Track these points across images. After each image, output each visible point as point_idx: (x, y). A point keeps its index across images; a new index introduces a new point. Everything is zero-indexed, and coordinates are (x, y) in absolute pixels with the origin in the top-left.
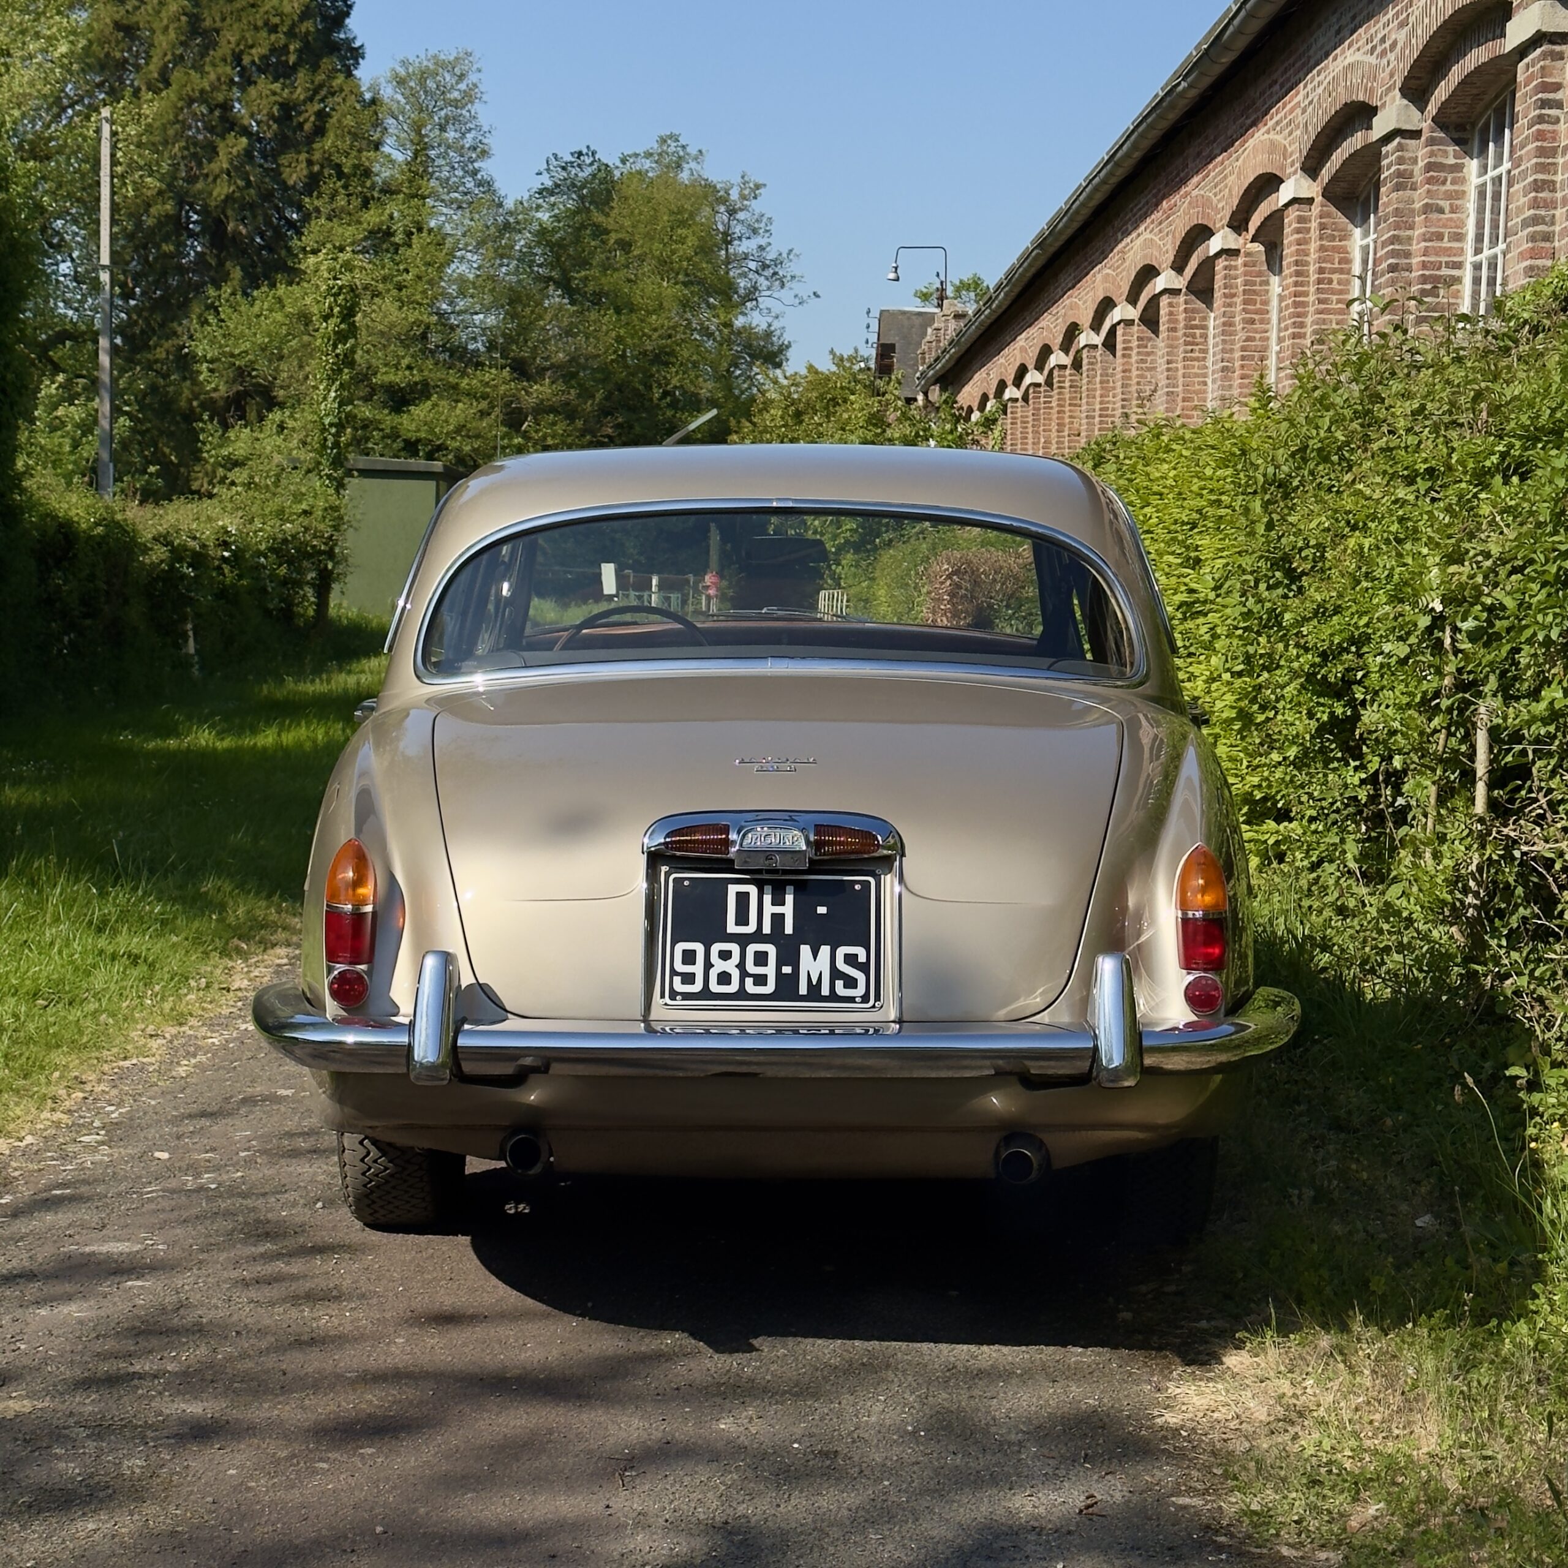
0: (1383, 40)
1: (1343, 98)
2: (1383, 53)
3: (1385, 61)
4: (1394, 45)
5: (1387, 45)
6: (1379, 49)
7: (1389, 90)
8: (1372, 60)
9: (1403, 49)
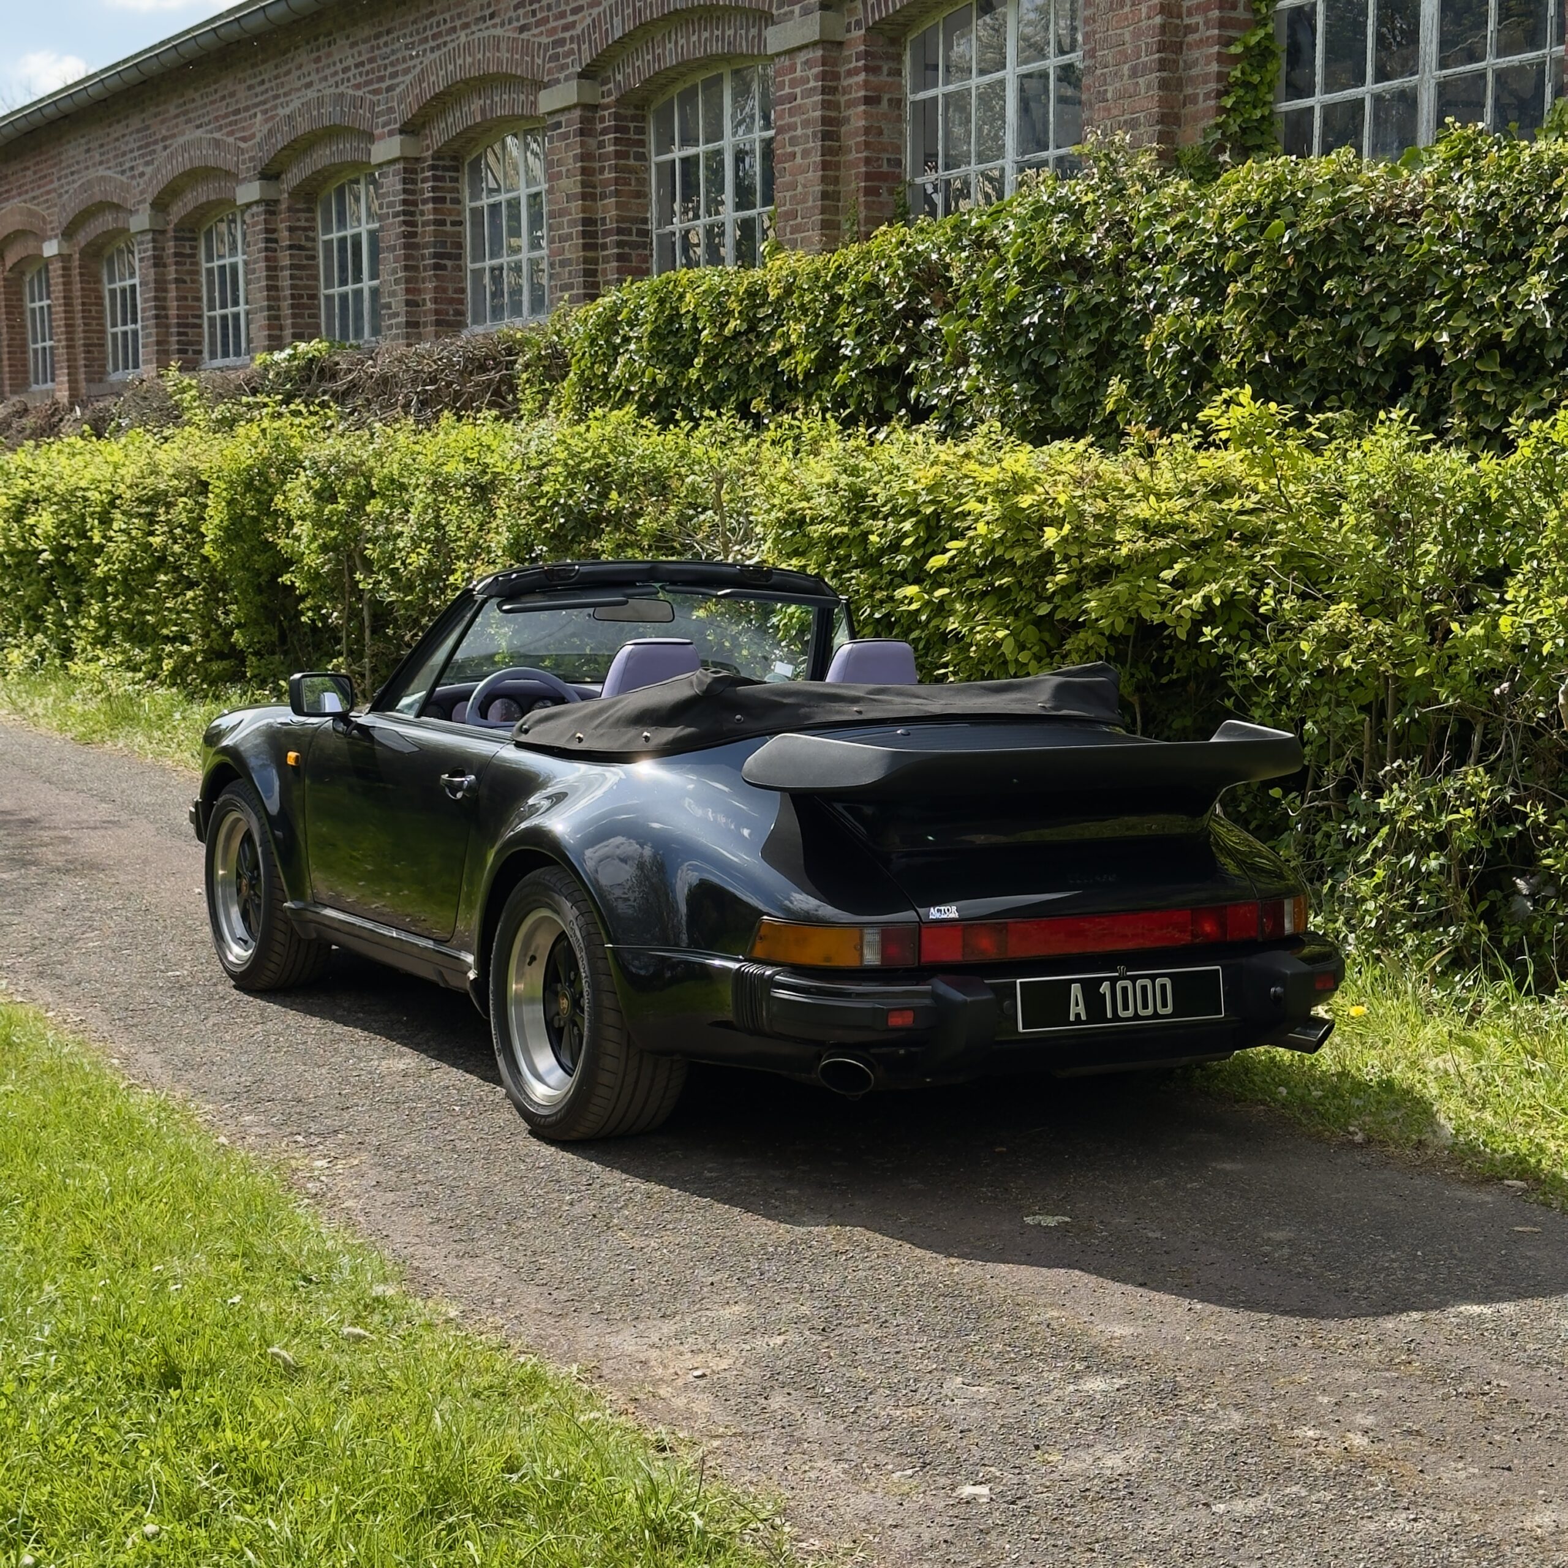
0: (132, 168)
1: (98, 198)
2: (133, 177)
3: (134, 183)
4: (142, 174)
5: (136, 172)
6: (128, 174)
7: (139, 202)
8: (124, 179)
9: (151, 180)
